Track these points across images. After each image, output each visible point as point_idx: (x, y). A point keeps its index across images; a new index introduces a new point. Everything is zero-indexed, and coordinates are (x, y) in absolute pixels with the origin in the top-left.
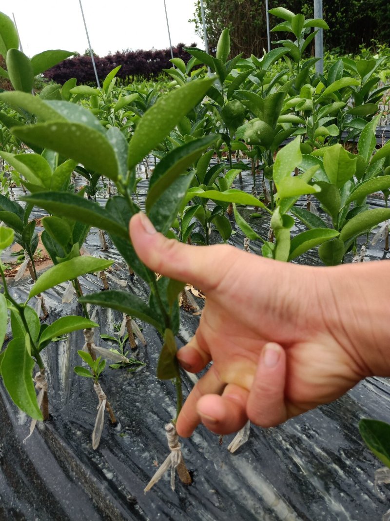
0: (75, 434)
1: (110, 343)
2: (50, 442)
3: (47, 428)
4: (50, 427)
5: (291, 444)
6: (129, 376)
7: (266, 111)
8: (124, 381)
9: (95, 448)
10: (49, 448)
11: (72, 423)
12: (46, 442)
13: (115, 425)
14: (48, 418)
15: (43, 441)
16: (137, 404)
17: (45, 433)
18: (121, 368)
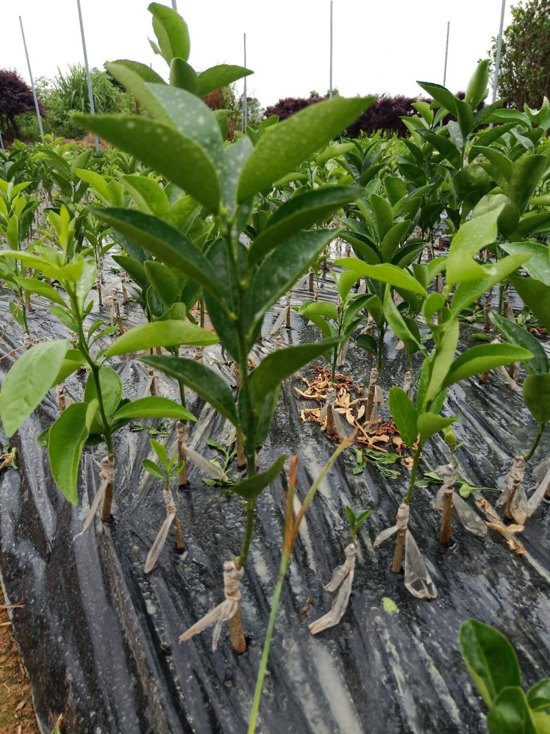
0: (131, 548)
1: (216, 453)
2: (103, 549)
3: (103, 532)
4: (108, 531)
5: (398, 649)
6: (223, 499)
7: (514, 182)
8: (213, 503)
9: (147, 571)
10: (100, 557)
11: (133, 534)
12: (99, 548)
13: (181, 551)
14: (108, 519)
15: (95, 547)
16: (218, 535)
17: (101, 537)
18: (216, 486)
